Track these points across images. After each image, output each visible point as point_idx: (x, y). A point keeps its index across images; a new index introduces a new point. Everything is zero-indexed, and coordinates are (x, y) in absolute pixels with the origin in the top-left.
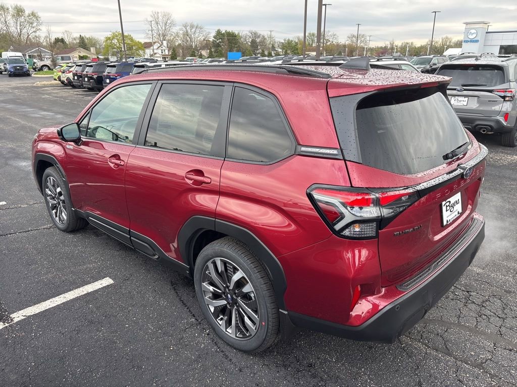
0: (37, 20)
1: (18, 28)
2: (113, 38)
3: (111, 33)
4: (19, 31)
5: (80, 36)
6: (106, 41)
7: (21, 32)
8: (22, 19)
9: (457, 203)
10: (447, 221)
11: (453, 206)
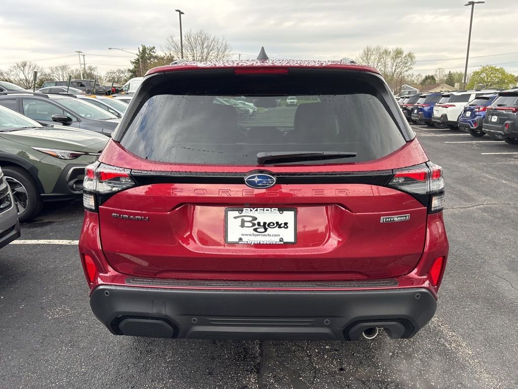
0: (412, 60)
1: (394, 68)
2: (482, 72)
3: (480, 68)
4: (393, 71)
5: (450, 72)
6: (474, 75)
7: (395, 71)
8: (399, 60)
9: (279, 225)
10: (241, 239)
11: (267, 227)
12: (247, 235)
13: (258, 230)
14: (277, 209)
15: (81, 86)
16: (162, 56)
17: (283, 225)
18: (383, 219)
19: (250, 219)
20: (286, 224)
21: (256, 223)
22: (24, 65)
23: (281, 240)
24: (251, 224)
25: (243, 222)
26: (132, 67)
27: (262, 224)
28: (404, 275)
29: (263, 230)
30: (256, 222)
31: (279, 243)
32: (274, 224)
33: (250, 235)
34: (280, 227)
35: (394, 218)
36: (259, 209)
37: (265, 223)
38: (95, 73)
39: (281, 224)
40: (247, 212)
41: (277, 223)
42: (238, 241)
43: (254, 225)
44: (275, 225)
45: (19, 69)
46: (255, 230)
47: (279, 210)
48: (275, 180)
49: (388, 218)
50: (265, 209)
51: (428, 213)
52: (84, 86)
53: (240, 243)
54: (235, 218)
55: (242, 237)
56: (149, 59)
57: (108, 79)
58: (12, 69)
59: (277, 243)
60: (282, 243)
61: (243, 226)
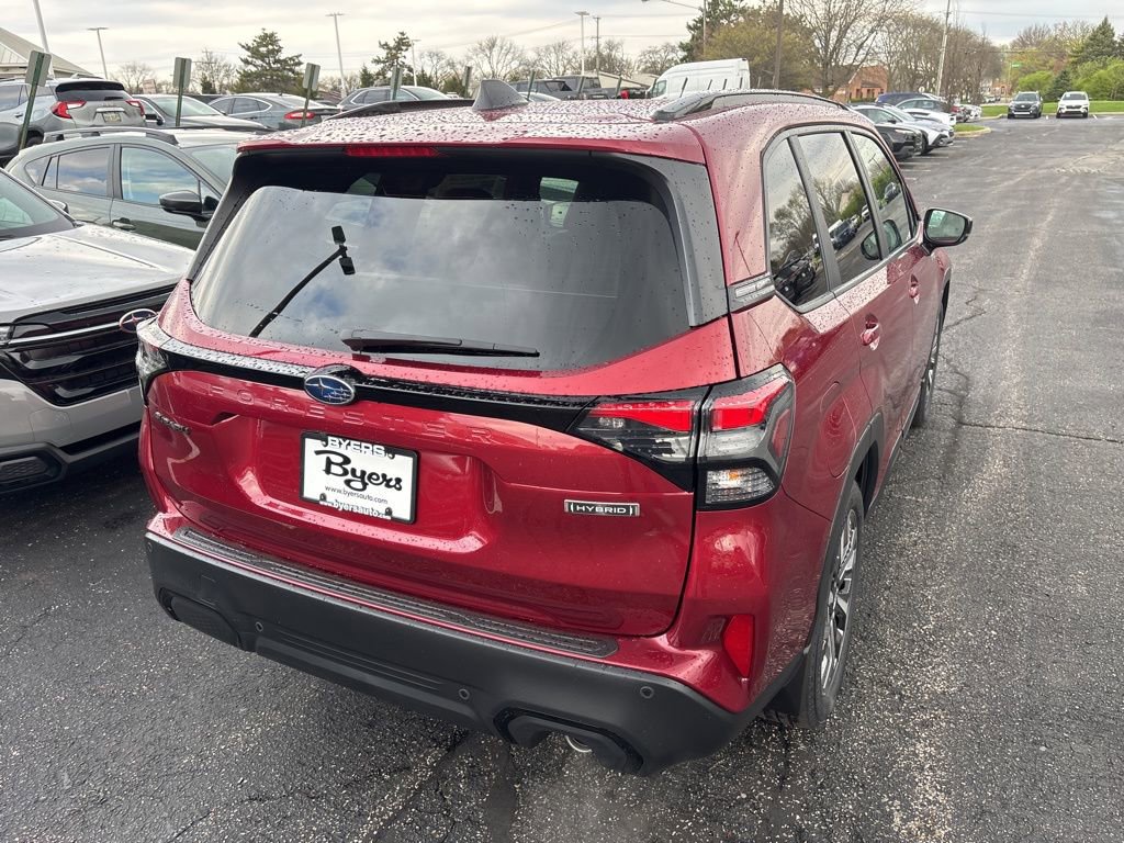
9: (387, 482)
10: (323, 497)
11: (367, 481)
12: (334, 490)
13: (352, 484)
14: (383, 448)
15: (563, 89)
16: (756, 7)
17: (393, 483)
18: (569, 505)
19: (340, 460)
20: (398, 481)
21: (349, 470)
22: (492, 45)
23: (389, 512)
24: (340, 471)
25: (329, 463)
26: (687, 37)
27: (358, 474)
28: (647, 636)
29: (359, 485)
30: (348, 467)
31: (385, 517)
32: (378, 479)
33: (339, 491)
34: (388, 486)
35: (595, 505)
36: (353, 442)
37: (363, 473)
38: (618, 55)
39: (391, 480)
40: (334, 444)
41: (384, 476)
42: (318, 498)
43: (345, 472)
44: (381, 479)
45: (481, 55)
46: (348, 482)
47: (387, 451)
48: (353, 391)
49: (581, 505)
50: (364, 444)
51: (695, 509)
52: (569, 89)
53: (321, 503)
54: (318, 453)
55: (327, 493)
56: (726, 17)
57: (642, 67)
58: (470, 54)
59: (380, 516)
60: (389, 518)
61: (328, 471)
